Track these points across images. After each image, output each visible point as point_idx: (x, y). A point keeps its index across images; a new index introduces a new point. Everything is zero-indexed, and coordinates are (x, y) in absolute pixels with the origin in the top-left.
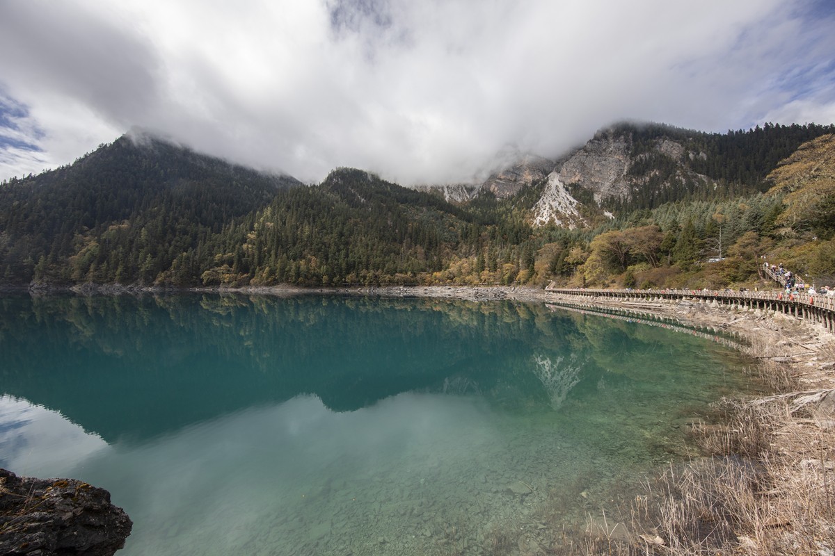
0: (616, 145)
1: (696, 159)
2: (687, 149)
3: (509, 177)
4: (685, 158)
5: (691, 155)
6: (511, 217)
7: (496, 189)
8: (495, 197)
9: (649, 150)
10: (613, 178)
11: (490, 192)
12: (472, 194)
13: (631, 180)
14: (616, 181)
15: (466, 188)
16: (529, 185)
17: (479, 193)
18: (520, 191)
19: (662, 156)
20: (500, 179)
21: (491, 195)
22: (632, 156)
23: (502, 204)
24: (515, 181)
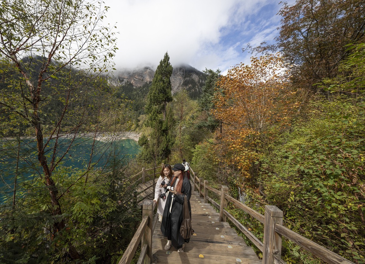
0: (180, 72)
1: (202, 83)
2: (200, 78)
3: (140, 78)
4: (199, 82)
5: (200, 81)
6: (139, 97)
7: (134, 82)
8: (133, 86)
9: (189, 77)
10: (178, 85)
11: (131, 83)
12: (122, 83)
13: (183, 87)
14: (179, 87)
15: (119, 80)
16: (148, 83)
17: (125, 83)
18: (144, 85)
19: (193, 80)
20: (136, 78)
21: (131, 85)
22: (185, 78)
23: (135, 90)
24: (142, 80)
